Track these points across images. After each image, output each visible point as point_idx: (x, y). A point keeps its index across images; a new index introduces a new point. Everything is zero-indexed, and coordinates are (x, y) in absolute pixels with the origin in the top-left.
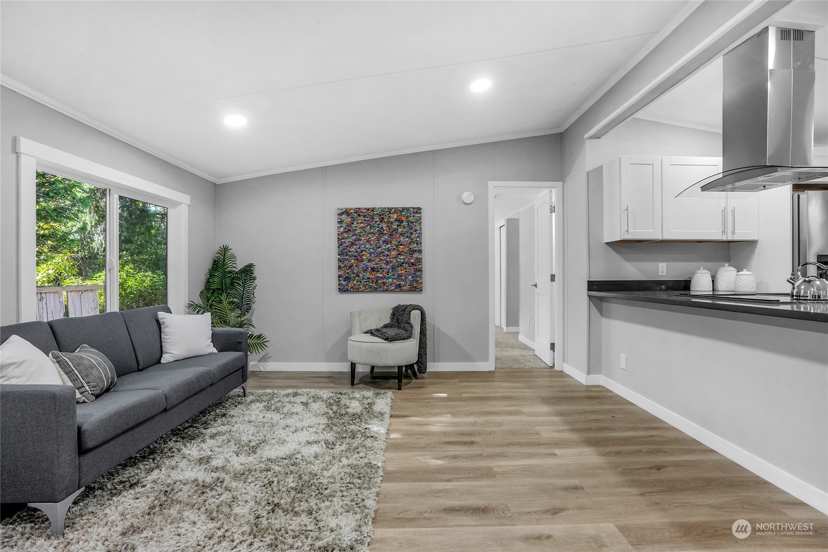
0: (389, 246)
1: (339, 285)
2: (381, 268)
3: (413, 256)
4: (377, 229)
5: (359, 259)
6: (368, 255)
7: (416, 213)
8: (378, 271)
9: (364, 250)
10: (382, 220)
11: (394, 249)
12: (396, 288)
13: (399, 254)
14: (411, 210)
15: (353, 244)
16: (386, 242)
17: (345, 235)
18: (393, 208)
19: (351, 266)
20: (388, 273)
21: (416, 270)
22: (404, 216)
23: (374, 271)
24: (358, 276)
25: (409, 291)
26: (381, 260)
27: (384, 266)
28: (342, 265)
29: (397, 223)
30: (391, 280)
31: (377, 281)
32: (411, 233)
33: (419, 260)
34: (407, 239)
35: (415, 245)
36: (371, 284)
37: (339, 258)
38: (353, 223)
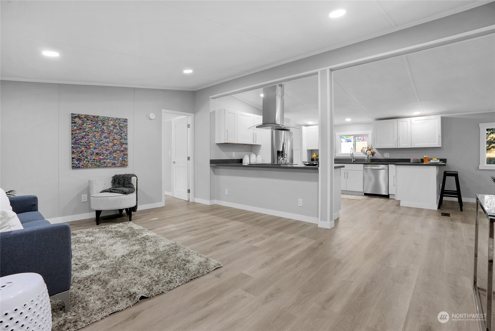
0: (108, 140)
1: (73, 164)
2: (102, 153)
3: (123, 146)
4: (100, 129)
5: (87, 147)
6: (94, 145)
7: (125, 122)
8: (100, 155)
9: (91, 142)
10: (103, 124)
11: (111, 142)
12: (112, 165)
13: (114, 145)
14: (122, 120)
15: (83, 137)
16: (106, 138)
17: (78, 132)
18: (111, 118)
19: (82, 152)
20: (107, 156)
21: (124, 155)
22: (117, 123)
23: (98, 155)
24: (87, 158)
25: (120, 166)
26: (103, 148)
27: (104, 152)
28: (75, 151)
29: (113, 127)
30: (109, 160)
31: (100, 161)
32: (121, 133)
33: (126, 149)
34: (119, 136)
35: (124, 140)
36: (96, 163)
37: (72, 147)
38: (83, 124)
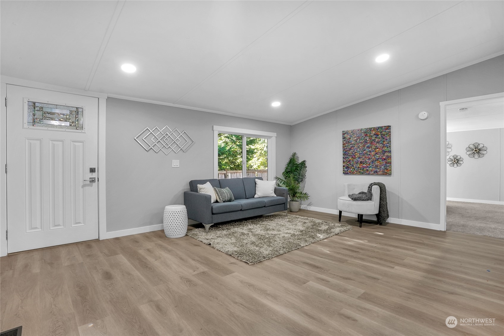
0: (370, 149)
1: (343, 170)
2: (366, 162)
3: (385, 154)
4: (363, 140)
5: (353, 158)
6: (359, 155)
7: (387, 129)
8: (364, 164)
9: (356, 152)
10: (366, 135)
11: (373, 151)
12: (374, 173)
13: (376, 154)
14: (384, 128)
15: (350, 149)
16: (368, 147)
17: (347, 145)
18: (372, 128)
19: (349, 161)
20: (369, 164)
21: (386, 163)
22: (379, 132)
23: (362, 163)
24: (353, 166)
25: (382, 175)
26: (366, 157)
27: (367, 160)
28: (345, 161)
29: (375, 136)
30: (371, 168)
31: (363, 169)
32: (384, 141)
33: (390, 157)
34: (381, 145)
35: (386, 148)
36: (360, 170)
37: (343, 157)
38: (350, 138)
